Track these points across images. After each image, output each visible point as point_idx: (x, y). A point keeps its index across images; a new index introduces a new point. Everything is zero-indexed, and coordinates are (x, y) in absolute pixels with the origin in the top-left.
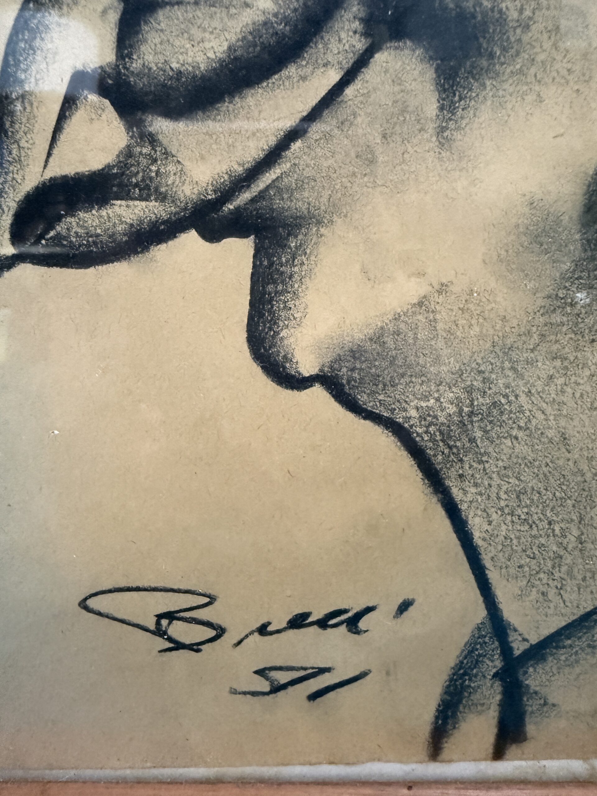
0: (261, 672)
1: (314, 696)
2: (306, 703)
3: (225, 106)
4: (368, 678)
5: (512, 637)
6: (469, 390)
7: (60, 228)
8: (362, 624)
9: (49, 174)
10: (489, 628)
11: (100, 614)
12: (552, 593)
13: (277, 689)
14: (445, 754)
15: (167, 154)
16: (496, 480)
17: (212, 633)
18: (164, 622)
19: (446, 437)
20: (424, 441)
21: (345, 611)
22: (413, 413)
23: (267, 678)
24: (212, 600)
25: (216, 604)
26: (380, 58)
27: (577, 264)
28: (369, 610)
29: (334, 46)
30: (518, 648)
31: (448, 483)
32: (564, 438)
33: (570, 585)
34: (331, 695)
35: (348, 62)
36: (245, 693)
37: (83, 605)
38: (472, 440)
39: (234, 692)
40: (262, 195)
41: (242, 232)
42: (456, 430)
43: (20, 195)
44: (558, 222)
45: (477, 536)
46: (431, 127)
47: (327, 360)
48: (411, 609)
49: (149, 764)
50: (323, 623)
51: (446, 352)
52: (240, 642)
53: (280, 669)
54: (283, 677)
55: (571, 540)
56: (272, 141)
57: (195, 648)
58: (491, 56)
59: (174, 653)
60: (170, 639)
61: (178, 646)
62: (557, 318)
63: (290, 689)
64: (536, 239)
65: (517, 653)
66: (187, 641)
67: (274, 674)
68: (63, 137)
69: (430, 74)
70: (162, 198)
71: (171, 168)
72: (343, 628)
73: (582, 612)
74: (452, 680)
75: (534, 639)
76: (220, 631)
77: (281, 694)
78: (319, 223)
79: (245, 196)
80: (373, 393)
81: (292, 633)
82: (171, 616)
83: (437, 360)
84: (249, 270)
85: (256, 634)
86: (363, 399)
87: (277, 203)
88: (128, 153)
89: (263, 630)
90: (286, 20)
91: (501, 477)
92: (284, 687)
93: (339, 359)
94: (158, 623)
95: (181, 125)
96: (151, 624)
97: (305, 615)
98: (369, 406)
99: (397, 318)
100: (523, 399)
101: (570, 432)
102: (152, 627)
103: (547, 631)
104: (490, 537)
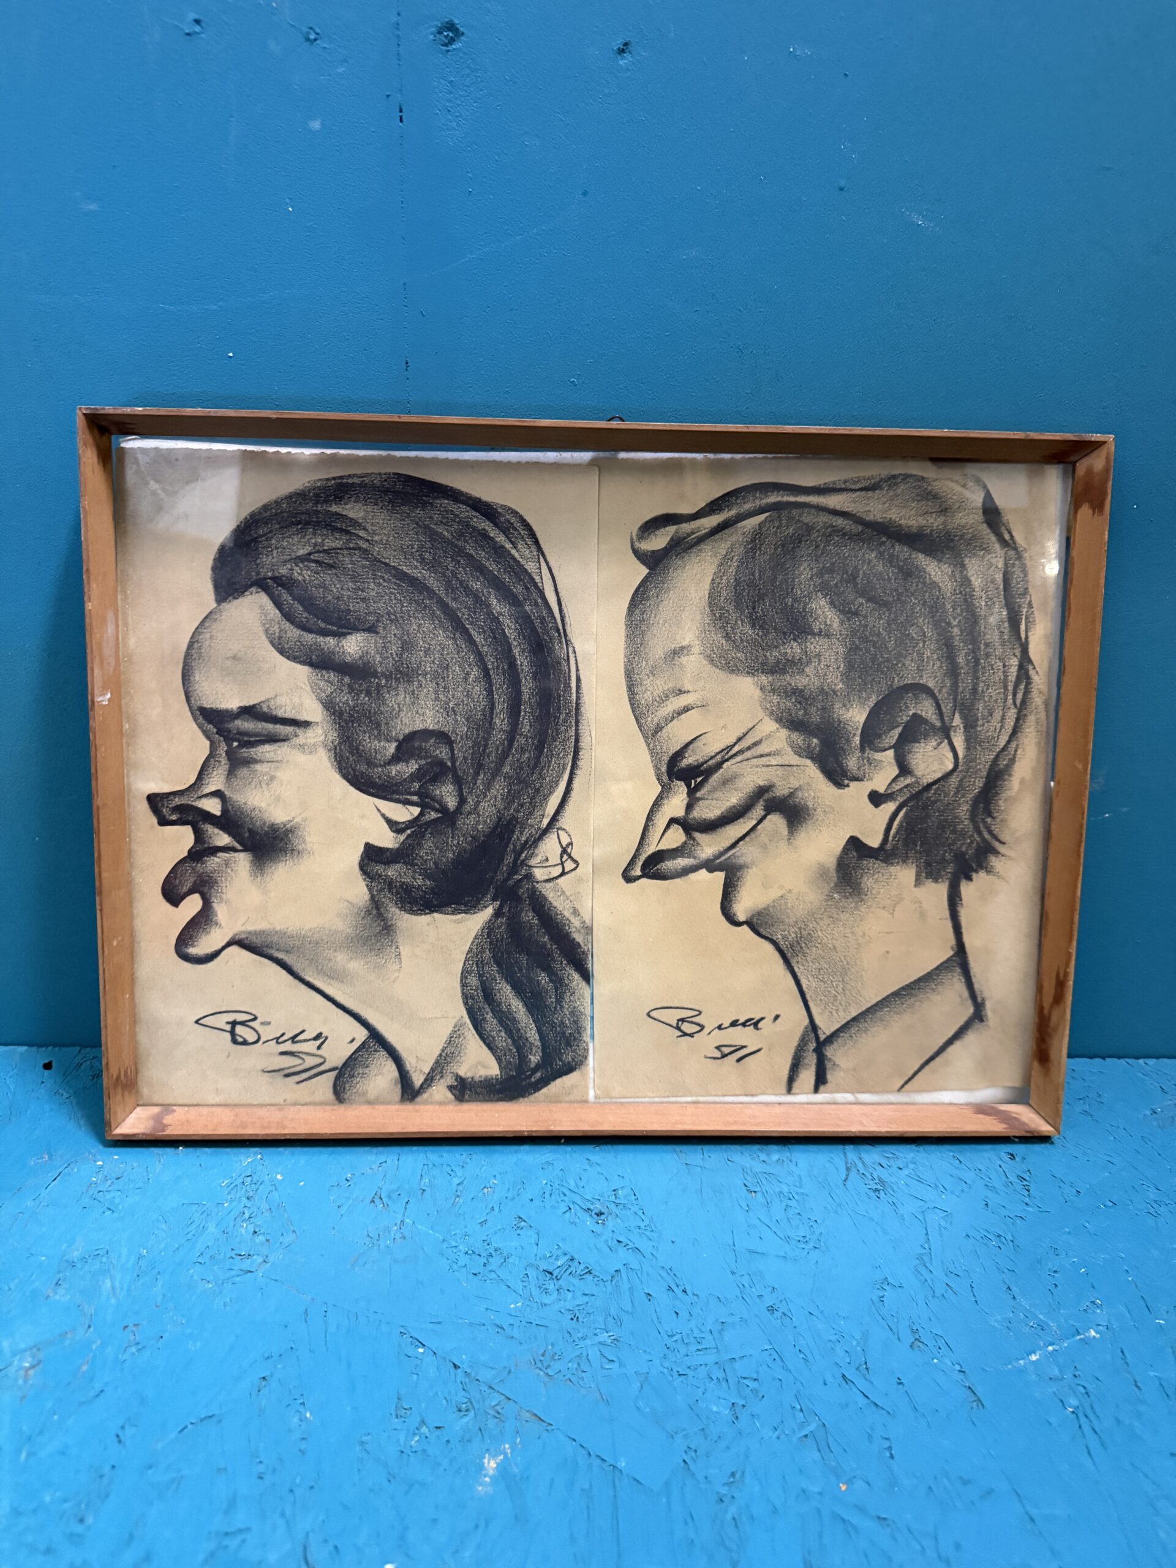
0: (718, 1048)
1: (739, 1060)
2: (735, 1063)
3: (719, 830)
4: (762, 1051)
5: (820, 1032)
6: (800, 928)
7: (659, 867)
8: (760, 1025)
9: (657, 849)
10: (810, 1028)
11: (654, 1019)
12: (834, 1013)
13: (724, 1056)
14: (794, 1090)
15: (698, 844)
16: (811, 964)
17: (698, 1028)
18: (680, 1023)
19: (792, 946)
20: (784, 947)
21: (753, 1019)
22: (780, 936)
23: (720, 1051)
24: (700, 1013)
25: (702, 1015)
26: (769, 817)
27: (836, 885)
28: (762, 1019)
29: (755, 813)
30: (822, 1037)
31: (793, 965)
32: (835, 947)
33: (841, 1008)
34: (746, 1059)
35: (759, 817)
36: (710, 1058)
37: (648, 1015)
38: (801, 948)
39: (706, 1057)
40: (729, 858)
41: (721, 871)
42: (795, 944)
43: (646, 856)
44: (828, 870)
45: (804, 987)
46: (786, 838)
47: (749, 916)
48: (779, 1019)
49: (668, 1093)
50: (744, 1024)
51: (791, 914)
52: (710, 1033)
53: (726, 1046)
54: (726, 1050)
55: (840, 989)
56: (734, 841)
57: (691, 1035)
58: (805, 818)
59: (683, 1038)
60: (681, 1031)
61: (685, 1034)
62: (830, 903)
63: (729, 1056)
64: (821, 876)
65: (822, 1039)
66: (688, 1031)
67: (724, 1049)
68: (664, 838)
69: (785, 822)
70: (695, 858)
71: (699, 848)
72: (752, 1027)
73: (845, 1021)
74: (796, 1053)
75: (828, 1033)
76: (702, 1027)
77: (726, 1058)
78: (748, 867)
79: (723, 858)
80: (765, 929)
81: (731, 1029)
82: (683, 1020)
83: (788, 917)
84: (722, 882)
85: (717, 1030)
86: (762, 930)
87: (734, 861)
88: (685, 843)
89: (720, 1027)
90: (740, 806)
91: (813, 962)
92: (726, 1055)
93: (753, 915)
94: (678, 1024)
95: (704, 835)
96: (674, 1024)
97: (737, 1021)
98: (764, 933)
99: (774, 901)
100: (819, 933)
101: (837, 945)
102: (675, 1025)
103: (833, 1029)
104: (809, 987)
